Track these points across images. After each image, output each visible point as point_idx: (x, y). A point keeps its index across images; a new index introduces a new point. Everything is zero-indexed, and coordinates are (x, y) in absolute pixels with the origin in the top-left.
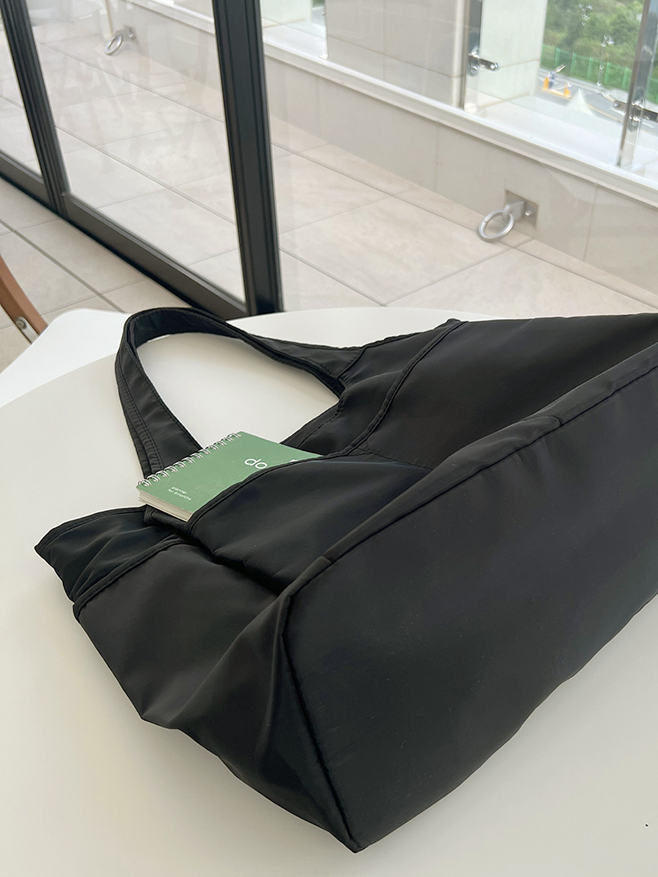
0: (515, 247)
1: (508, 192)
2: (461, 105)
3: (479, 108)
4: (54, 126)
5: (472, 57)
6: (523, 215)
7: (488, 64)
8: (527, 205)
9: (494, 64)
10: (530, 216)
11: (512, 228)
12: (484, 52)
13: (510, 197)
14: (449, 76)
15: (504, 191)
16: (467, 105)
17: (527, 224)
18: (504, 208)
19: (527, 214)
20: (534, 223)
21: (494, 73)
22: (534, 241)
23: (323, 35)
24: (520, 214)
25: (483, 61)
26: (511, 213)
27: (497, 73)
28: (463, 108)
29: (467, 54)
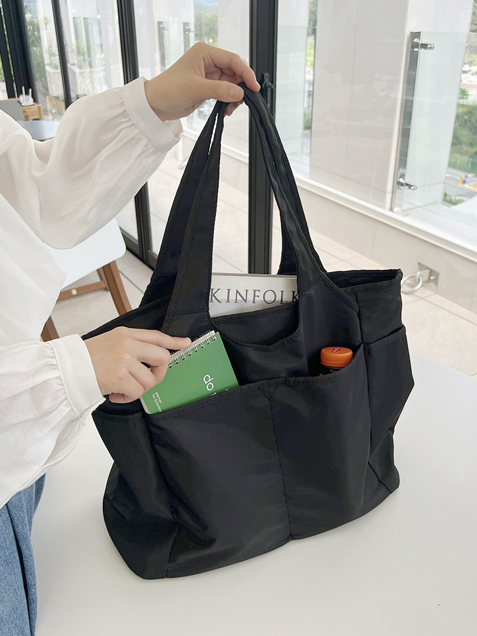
0: (423, 299)
1: (419, 264)
2: (391, 209)
3: (403, 211)
5: (400, 181)
6: (429, 279)
7: (409, 186)
8: (432, 272)
9: (414, 186)
10: (434, 279)
11: (422, 286)
12: (408, 180)
13: (421, 266)
14: (384, 193)
15: (417, 263)
16: (396, 209)
17: (432, 284)
18: (416, 273)
19: (432, 278)
20: (436, 284)
21: (413, 191)
22: (436, 295)
23: (308, 163)
24: (427, 278)
25: (407, 184)
26: (421, 276)
27: (415, 191)
28: (393, 211)
29: (397, 180)
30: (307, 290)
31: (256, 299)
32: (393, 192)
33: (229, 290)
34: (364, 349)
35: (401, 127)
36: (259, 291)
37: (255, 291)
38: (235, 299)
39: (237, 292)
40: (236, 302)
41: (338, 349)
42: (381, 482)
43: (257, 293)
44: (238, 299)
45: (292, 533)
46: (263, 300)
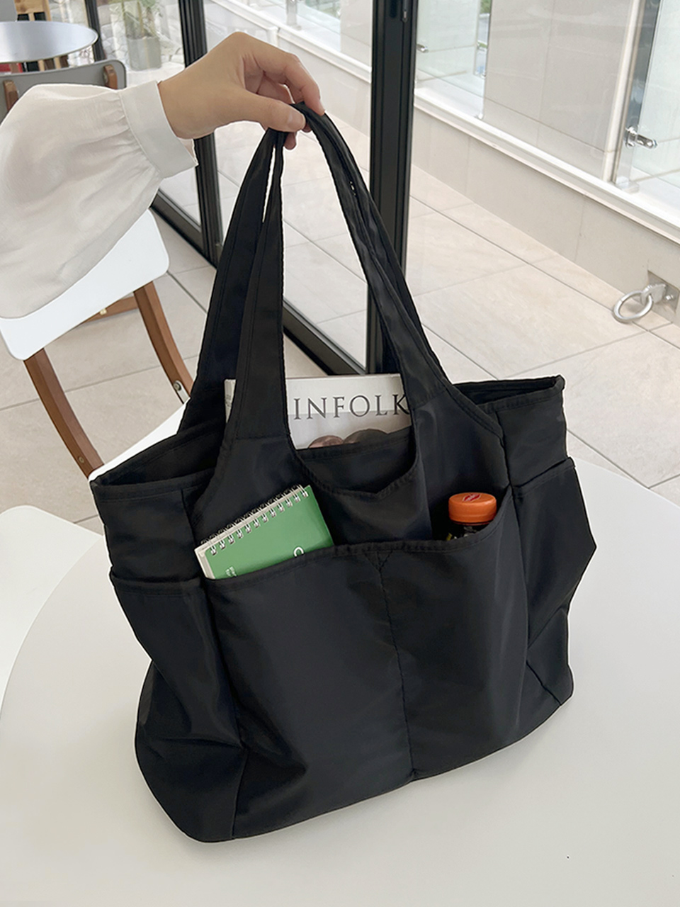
0: (650, 331)
1: (650, 273)
2: (612, 180)
3: (631, 183)
4: (217, 171)
5: (629, 132)
6: (664, 298)
7: (643, 140)
8: (668, 288)
9: (652, 141)
10: (671, 300)
11: (651, 309)
12: (643, 130)
13: (653, 278)
14: (603, 151)
15: (646, 272)
16: (619, 180)
17: (667, 307)
18: (644, 289)
19: (668, 298)
20: (675, 308)
21: (650, 150)
22: (673, 326)
23: (482, 94)
24: (661, 296)
25: (641, 138)
26: (650, 294)
27: (653, 149)
28: (614, 184)
29: (624, 129)
30: (423, 405)
31: (339, 411)
32: (616, 151)
33: (297, 400)
34: (513, 494)
35: (640, 25)
36: (343, 398)
37: (336, 399)
38: (307, 413)
39: (310, 401)
40: (310, 417)
41: (474, 495)
42: (546, 689)
43: (340, 402)
44: (311, 413)
45: (415, 767)
46: (350, 411)
